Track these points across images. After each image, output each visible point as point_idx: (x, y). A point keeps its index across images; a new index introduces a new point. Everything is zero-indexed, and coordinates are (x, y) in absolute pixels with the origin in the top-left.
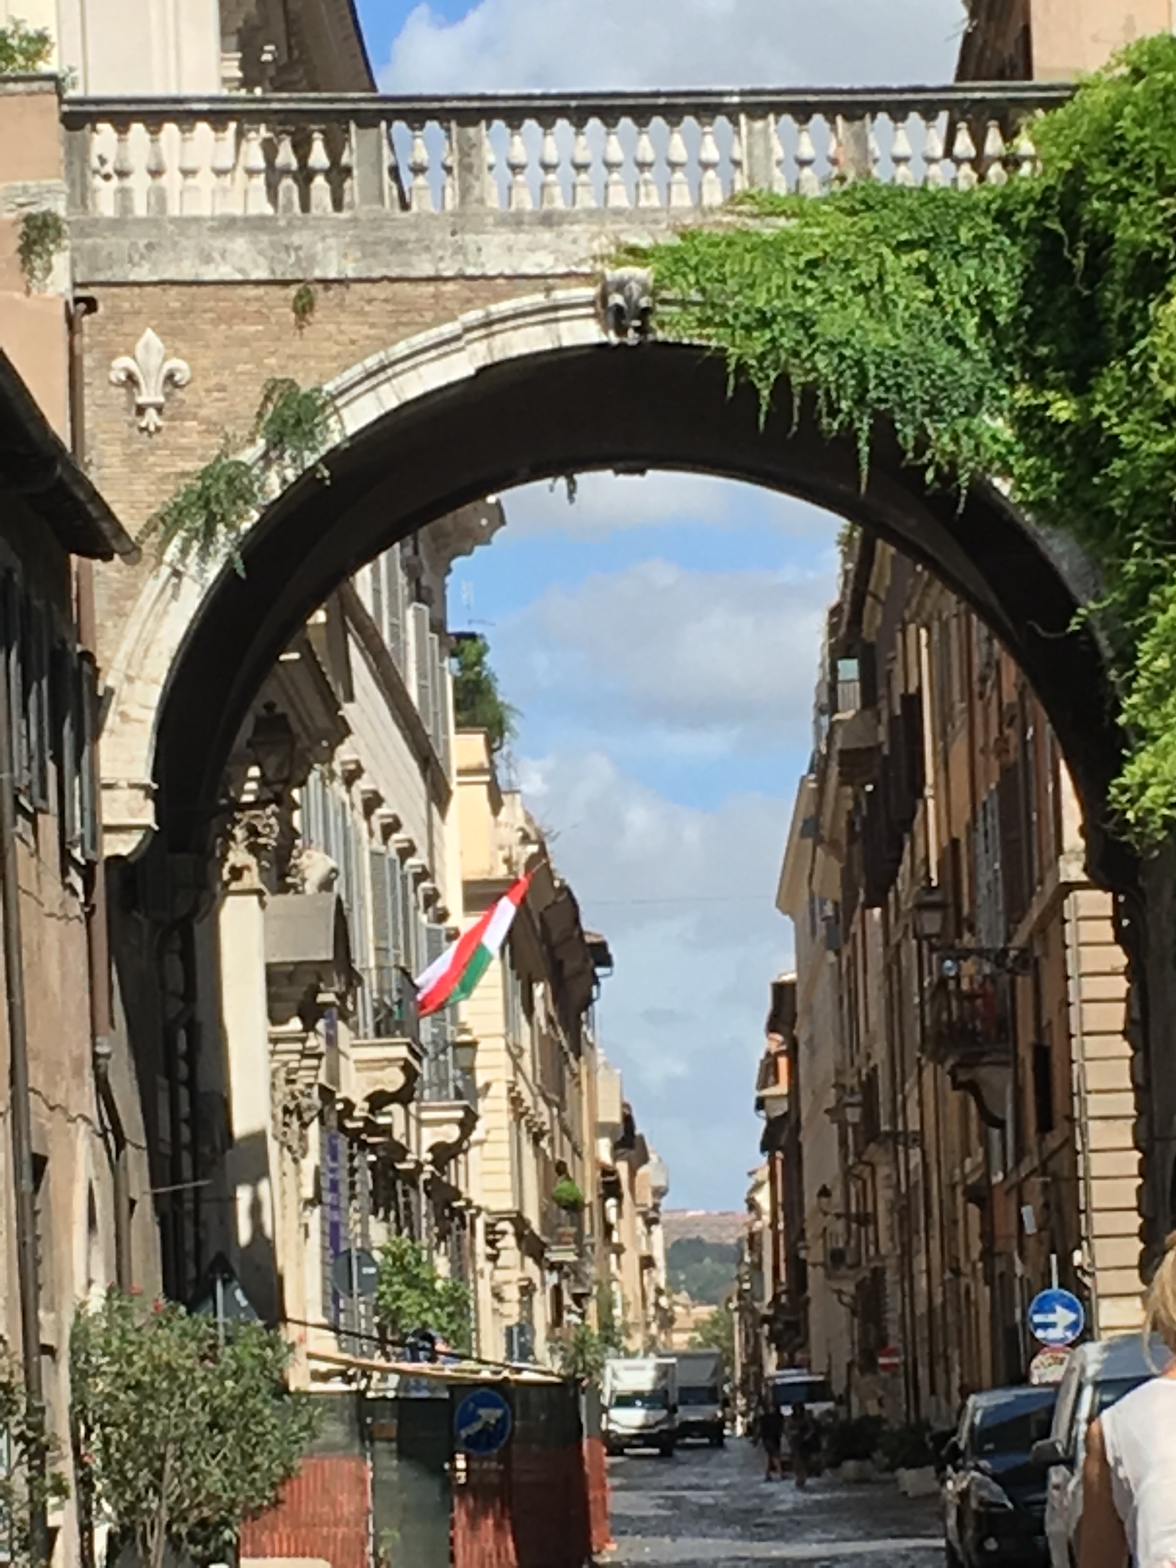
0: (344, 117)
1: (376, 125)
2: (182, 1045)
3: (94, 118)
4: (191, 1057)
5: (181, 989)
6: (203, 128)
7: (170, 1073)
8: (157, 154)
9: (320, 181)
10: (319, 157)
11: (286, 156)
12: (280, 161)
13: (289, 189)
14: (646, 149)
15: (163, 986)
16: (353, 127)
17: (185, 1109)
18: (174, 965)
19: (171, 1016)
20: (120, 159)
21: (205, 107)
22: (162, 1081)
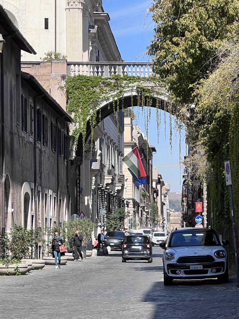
0: (103, 65)
1: (107, 66)
2: (78, 182)
3: (71, 64)
4: (79, 183)
5: (78, 174)
6: (85, 66)
7: (76, 186)
8: (79, 69)
9: (100, 73)
10: (100, 70)
11: (96, 70)
12: (95, 70)
13: (96, 74)
14: (142, 70)
15: (76, 174)
16: (104, 66)
17: (78, 191)
18: (77, 171)
19: (77, 178)
20: (74, 69)
21: (86, 63)
22: (75, 187)
